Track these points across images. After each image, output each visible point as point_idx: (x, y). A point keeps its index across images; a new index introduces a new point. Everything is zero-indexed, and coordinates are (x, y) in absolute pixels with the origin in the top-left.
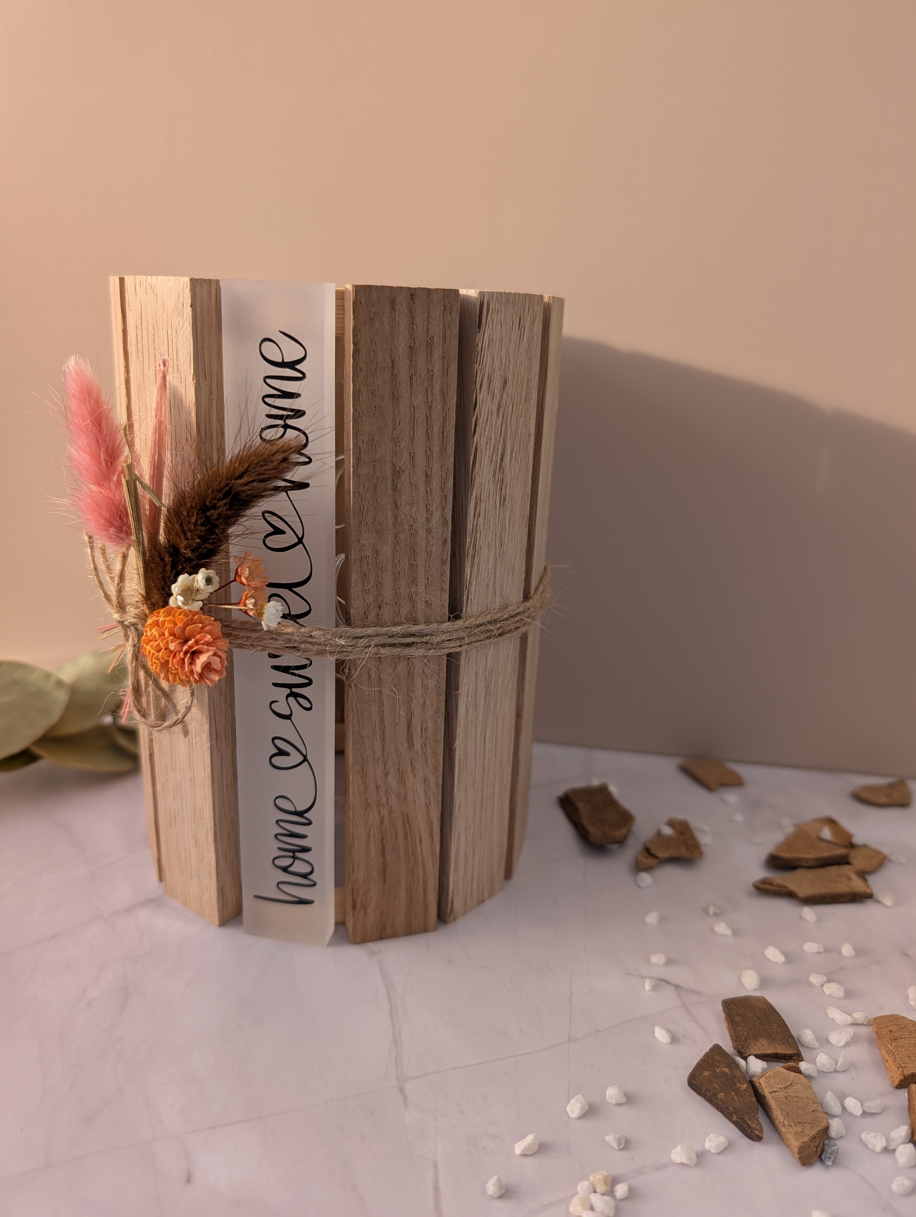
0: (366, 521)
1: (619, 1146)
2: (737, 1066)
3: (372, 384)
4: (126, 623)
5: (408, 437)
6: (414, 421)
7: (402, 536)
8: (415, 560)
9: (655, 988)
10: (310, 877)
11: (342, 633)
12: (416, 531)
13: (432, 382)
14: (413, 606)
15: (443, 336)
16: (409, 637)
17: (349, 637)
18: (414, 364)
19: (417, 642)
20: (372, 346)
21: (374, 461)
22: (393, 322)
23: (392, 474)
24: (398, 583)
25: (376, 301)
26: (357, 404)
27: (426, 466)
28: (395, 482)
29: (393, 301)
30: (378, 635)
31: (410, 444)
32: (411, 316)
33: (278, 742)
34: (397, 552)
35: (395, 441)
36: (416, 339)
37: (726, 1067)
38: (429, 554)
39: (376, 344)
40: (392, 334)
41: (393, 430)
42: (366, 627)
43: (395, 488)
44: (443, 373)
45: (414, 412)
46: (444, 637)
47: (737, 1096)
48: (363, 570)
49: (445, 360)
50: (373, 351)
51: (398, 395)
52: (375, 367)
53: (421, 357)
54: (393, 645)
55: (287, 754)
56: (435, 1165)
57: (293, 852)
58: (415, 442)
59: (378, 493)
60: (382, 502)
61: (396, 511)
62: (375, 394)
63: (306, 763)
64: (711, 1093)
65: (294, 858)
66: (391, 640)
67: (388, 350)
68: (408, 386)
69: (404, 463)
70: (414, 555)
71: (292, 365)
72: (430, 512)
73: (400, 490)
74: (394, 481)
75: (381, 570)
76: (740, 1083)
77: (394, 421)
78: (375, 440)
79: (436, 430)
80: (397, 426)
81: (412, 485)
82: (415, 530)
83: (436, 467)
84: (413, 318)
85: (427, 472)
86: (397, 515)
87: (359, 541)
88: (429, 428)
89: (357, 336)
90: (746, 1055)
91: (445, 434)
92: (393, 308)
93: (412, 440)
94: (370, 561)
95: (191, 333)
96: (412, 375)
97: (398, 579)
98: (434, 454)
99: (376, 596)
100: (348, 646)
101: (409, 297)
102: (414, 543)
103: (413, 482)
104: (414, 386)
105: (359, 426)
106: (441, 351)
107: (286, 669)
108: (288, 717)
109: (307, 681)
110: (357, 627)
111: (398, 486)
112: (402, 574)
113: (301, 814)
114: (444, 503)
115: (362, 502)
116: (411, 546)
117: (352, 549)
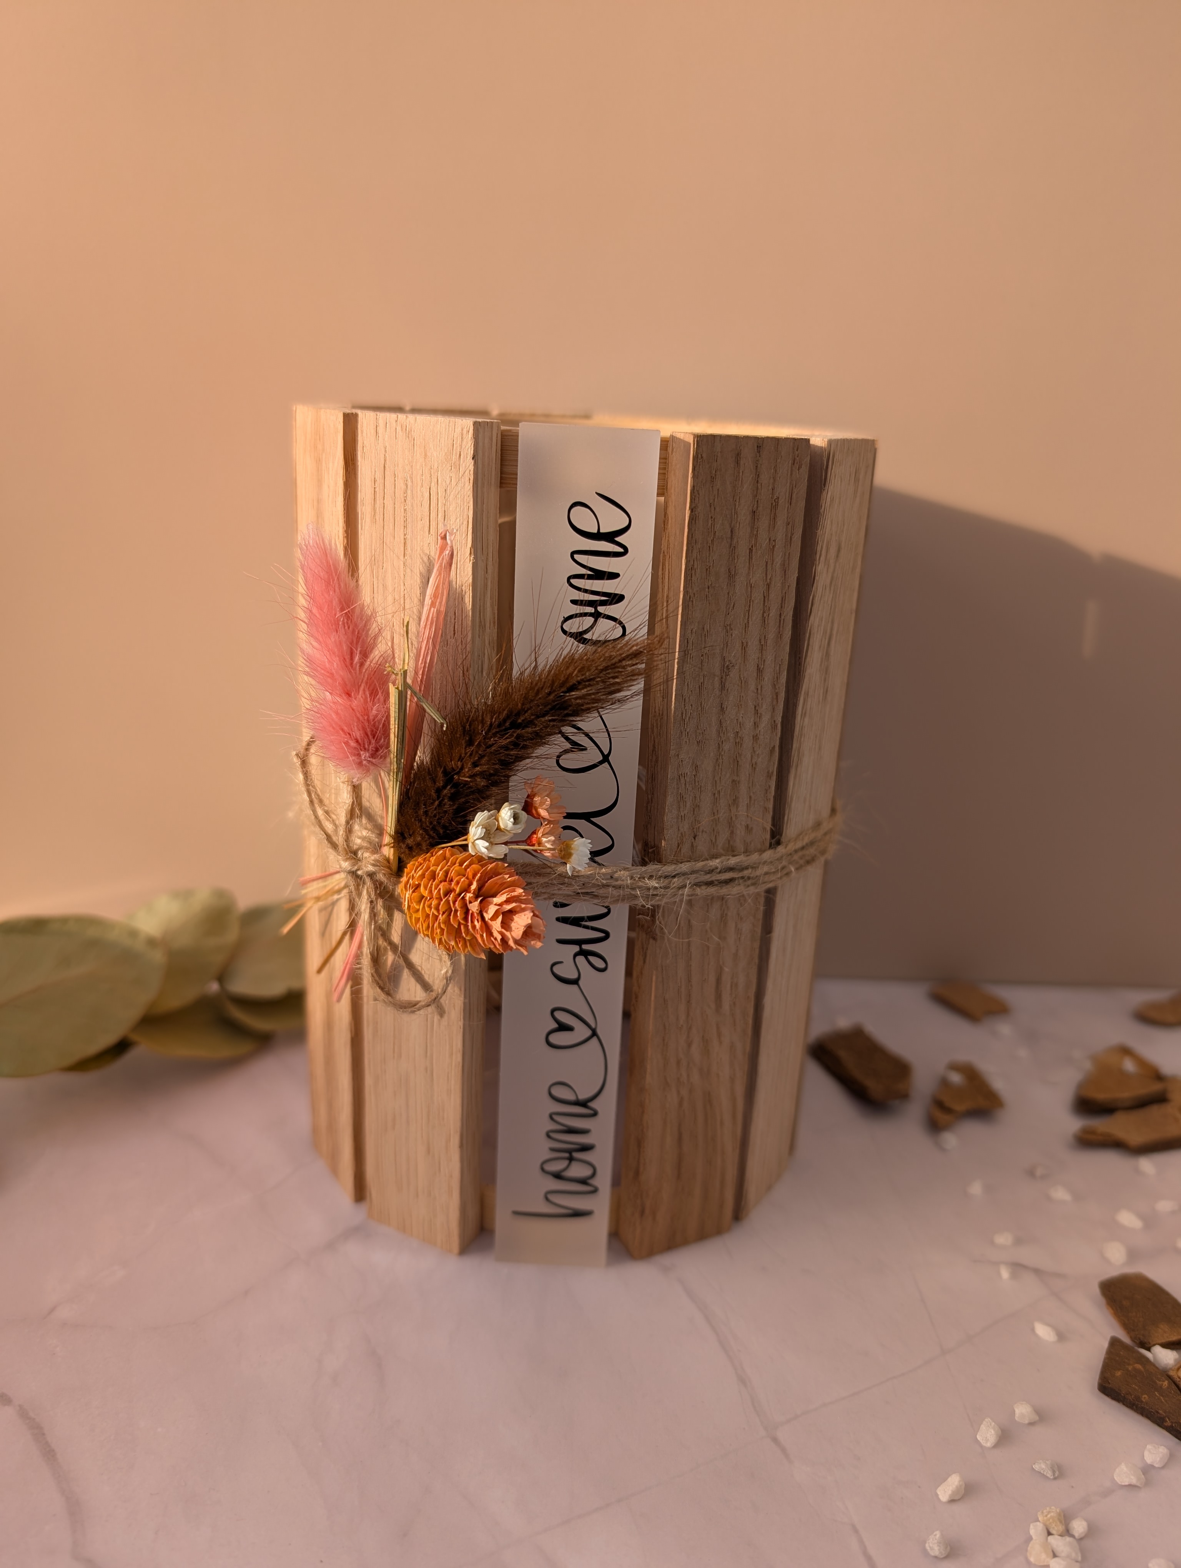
0: (688, 730)
1: (1054, 1475)
2: (1147, 1360)
3: (708, 560)
4: (359, 873)
5: (742, 623)
6: (750, 602)
7: (726, 747)
8: (737, 775)
9: (1014, 1276)
10: (591, 1181)
11: (652, 872)
12: (742, 738)
13: (773, 554)
14: (732, 833)
15: (789, 497)
16: (728, 872)
17: (660, 877)
18: (755, 533)
19: (738, 878)
20: (710, 511)
21: (702, 655)
22: (736, 480)
23: (721, 670)
24: (718, 805)
25: (719, 454)
26: (689, 585)
27: (758, 658)
28: (723, 680)
29: (738, 455)
30: (693, 872)
31: (744, 632)
32: (756, 472)
33: (559, 1015)
34: (719, 766)
35: (728, 628)
36: (759, 501)
37: (1137, 1363)
38: (754, 767)
39: (715, 508)
40: (734, 496)
41: (726, 615)
42: (678, 862)
43: (723, 687)
44: (786, 542)
45: (751, 592)
46: (766, 869)
47: (1163, 1396)
48: (680, 791)
49: (790, 526)
50: (712, 517)
51: (735, 571)
52: (712, 538)
53: (763, 523)
54: (710, 884)
55: (569, 1028)
56: (856, 1531)
57: (570, 1151)
58: (749, 628)
59: (704, 695)
60: (707, 705)
61: (721, 716)
62: (709, 572)
63: (595, 1039)
64: (1133, 1396)
65: (571, 1159)
66: (708, 878)
67: (728, 516)
68: (747, 561)
69: (734, 656)
70: (737, 769)
71: (610, 537)
72: (759, 714)
73: (727, 690)
74: (722, 678)
75: (700, 789)
76: (1160, 1381)
77: (728, 604)
78: (705, 630)
79: (773, 613)
80: (730, 610)
81: (742, 682)
82: (740, 738)
83: (769, 658)
84: (758, 475)
85: (760, 666)
86: (722, 721)
87: (678, 755)
88: (765, 611)
89: (694, 500)
90: (1150, 1345)
91: (783, 617)
92: (738, 463)
93: (746, 626)
94: (688, 780)
95: (470, 493)
96: (752, 546)
97: (718, 800)
98: (769, 642)
99: (692, 823)
100: (661, 887)
101: (756, 448)
102: (739, 753)
103: (742, 679)
104: (753, 560)
105: (689, 612)
106: (786, 516)
107: (576, 922)
108: (575, 982)
109: (602, 935)
110: (669, 863)
111: (727, 684)
112: (722, 794)
113: (584, 1104)
114: (775, 703)
115: (685, 707)
116: (735, 758)
117: (670, 767)
